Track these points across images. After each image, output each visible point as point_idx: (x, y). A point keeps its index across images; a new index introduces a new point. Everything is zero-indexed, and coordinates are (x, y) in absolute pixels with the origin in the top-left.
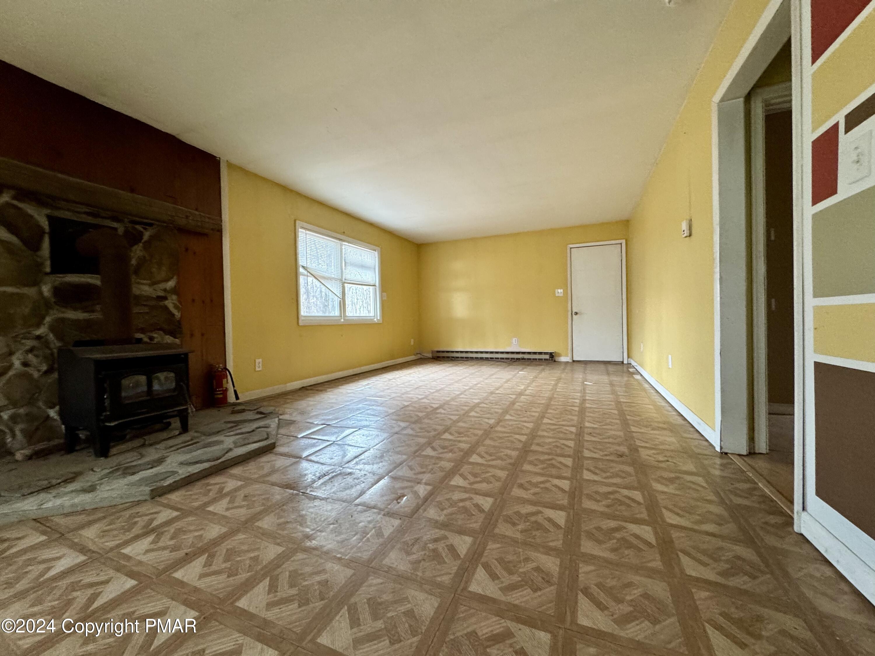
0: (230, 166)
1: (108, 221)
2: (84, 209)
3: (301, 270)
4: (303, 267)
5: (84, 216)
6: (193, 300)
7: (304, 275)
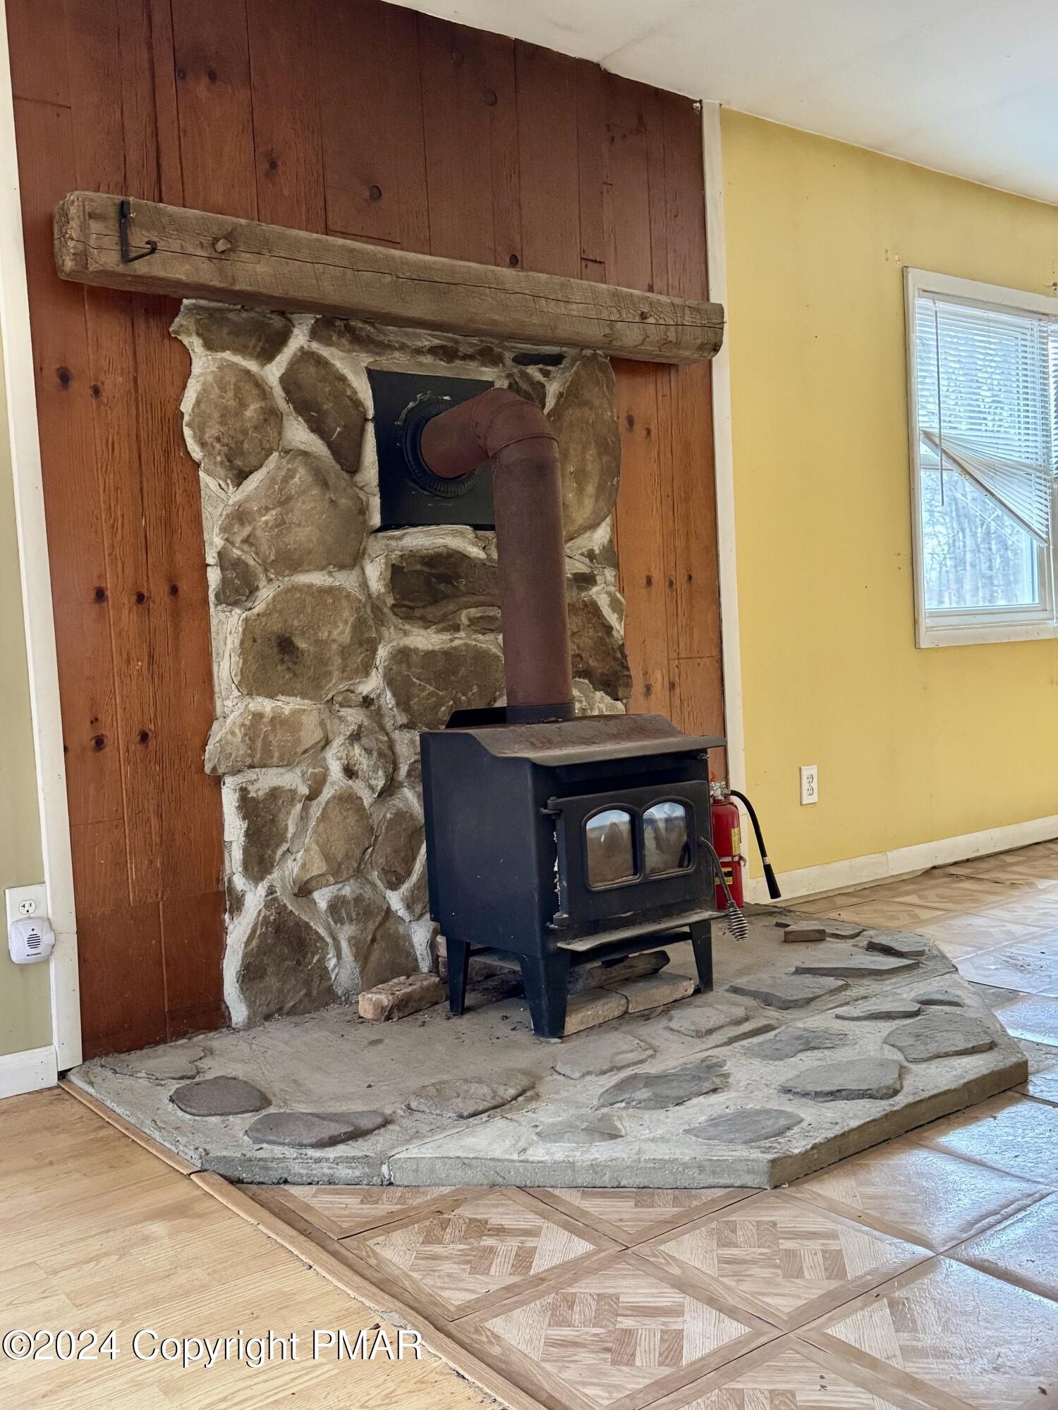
0: (731, 120)
1: (473, 365)
2: (427, 340)
3: (923, 449)
4: (928, 435)
5: (428, 359)
6: (649, 581)
7: (931, 467)
